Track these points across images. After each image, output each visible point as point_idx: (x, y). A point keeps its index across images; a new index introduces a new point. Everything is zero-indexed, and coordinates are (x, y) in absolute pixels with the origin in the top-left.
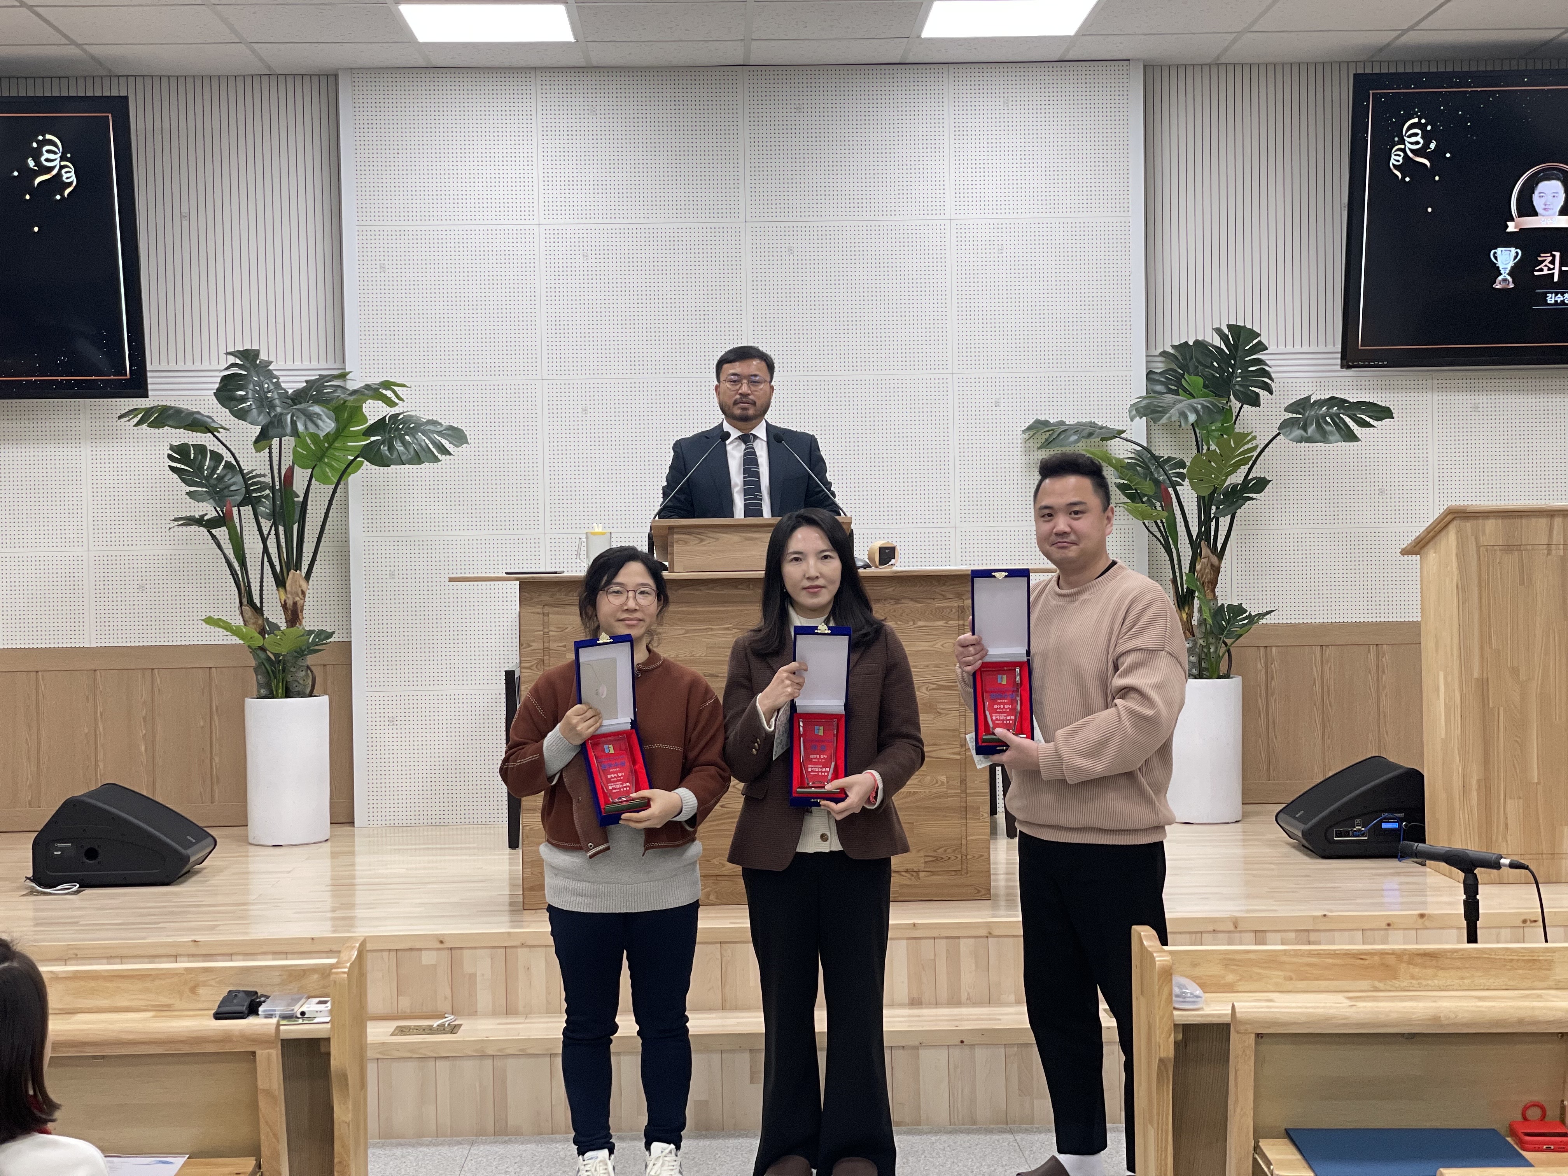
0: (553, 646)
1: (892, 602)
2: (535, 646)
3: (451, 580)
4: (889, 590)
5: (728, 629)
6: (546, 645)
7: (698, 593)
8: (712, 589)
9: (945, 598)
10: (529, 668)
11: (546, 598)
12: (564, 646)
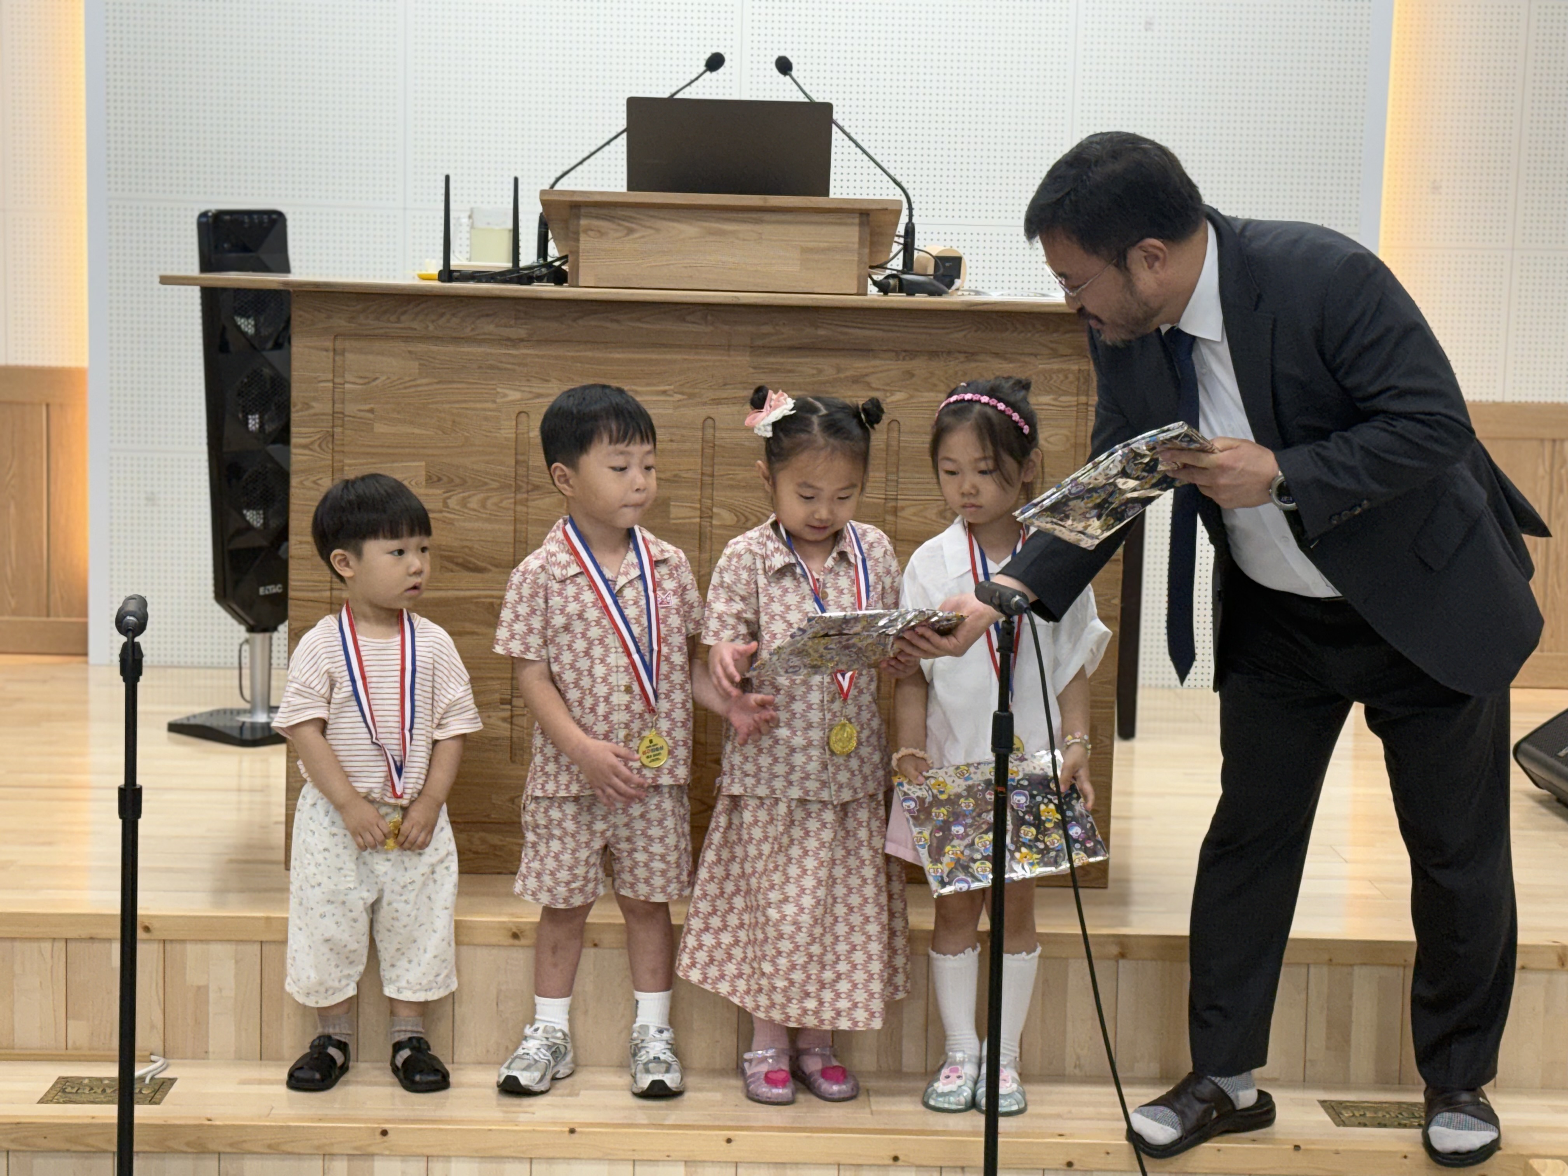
0: (351, 409)
1: (962, 357)
2: (317, 407)
3: (165, 280)
4: (958, 336)
5: (664, 393)
6: (338, 407)
7: (615, 326)
8: (639, 320)
9: (1055, 354)
10: (305, 447)
11: (340, 322)
12: (371, 411)
